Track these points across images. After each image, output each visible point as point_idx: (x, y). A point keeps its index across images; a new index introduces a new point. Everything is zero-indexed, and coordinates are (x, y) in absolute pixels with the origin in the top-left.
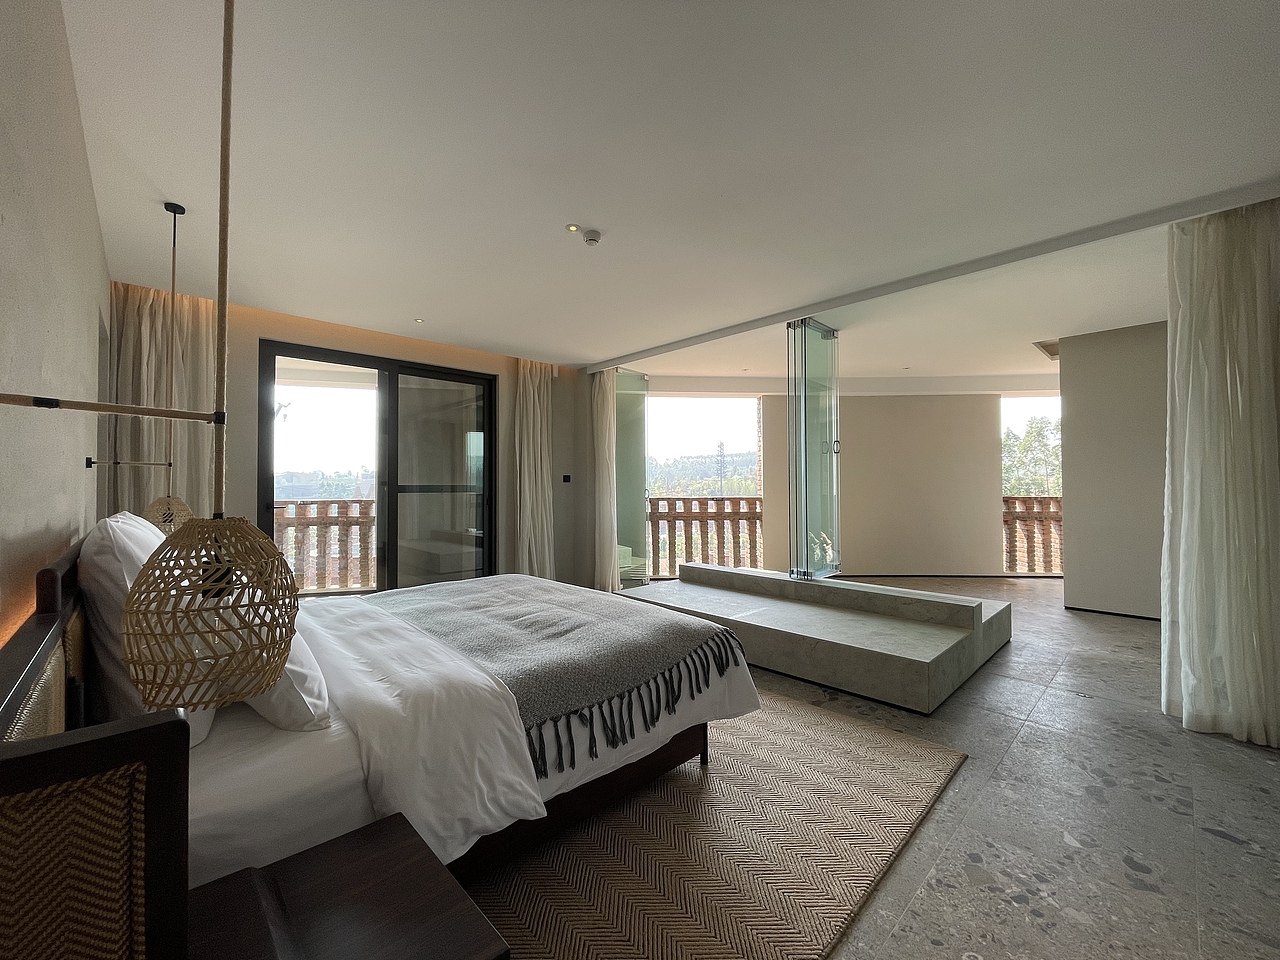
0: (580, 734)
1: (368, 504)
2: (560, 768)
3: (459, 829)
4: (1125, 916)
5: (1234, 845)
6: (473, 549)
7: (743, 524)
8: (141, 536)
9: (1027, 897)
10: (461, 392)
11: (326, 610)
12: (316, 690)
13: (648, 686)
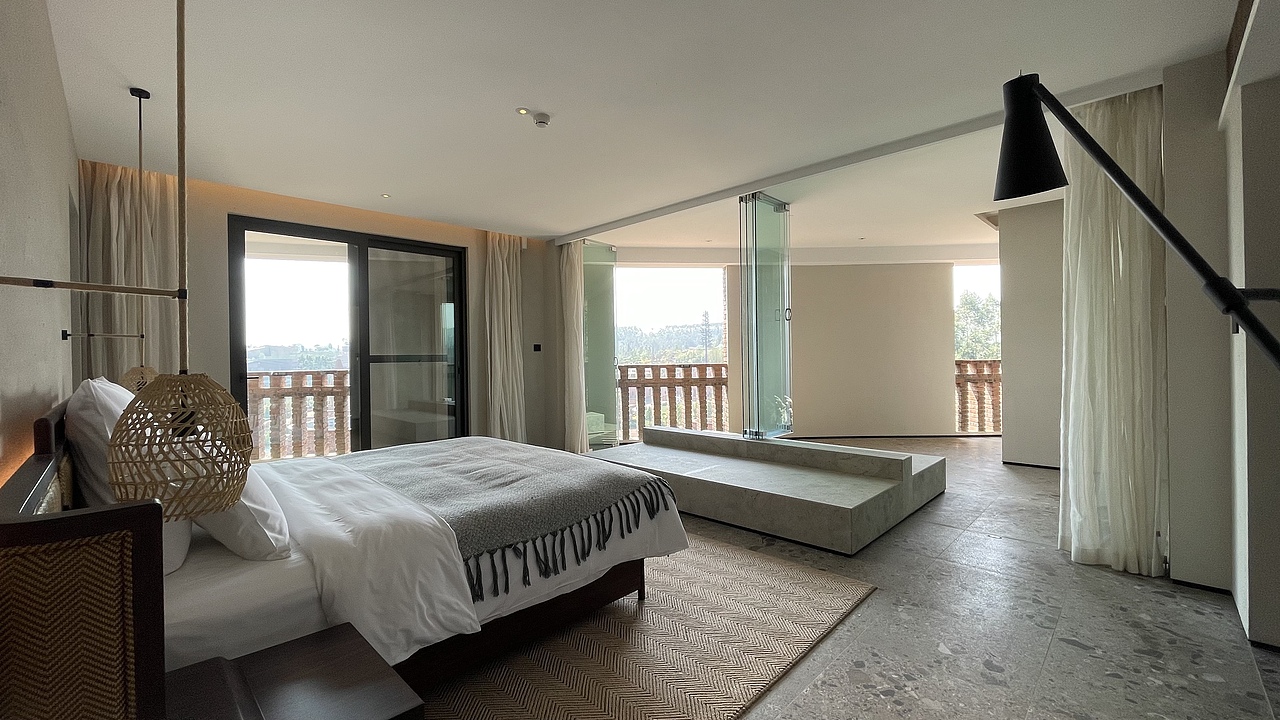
0: (515, 566)
1: (343, 374)
2: (496, 593)
3: (401, 637)
4: (971, 704)
5: (1081, 651)
6: (446, 418)
7: (710, 390)
8: (117, 396)
9: (894, 692)
10: (432, 264)
11: (295, 469)
12: (277, 526)
13: (580, 526)
